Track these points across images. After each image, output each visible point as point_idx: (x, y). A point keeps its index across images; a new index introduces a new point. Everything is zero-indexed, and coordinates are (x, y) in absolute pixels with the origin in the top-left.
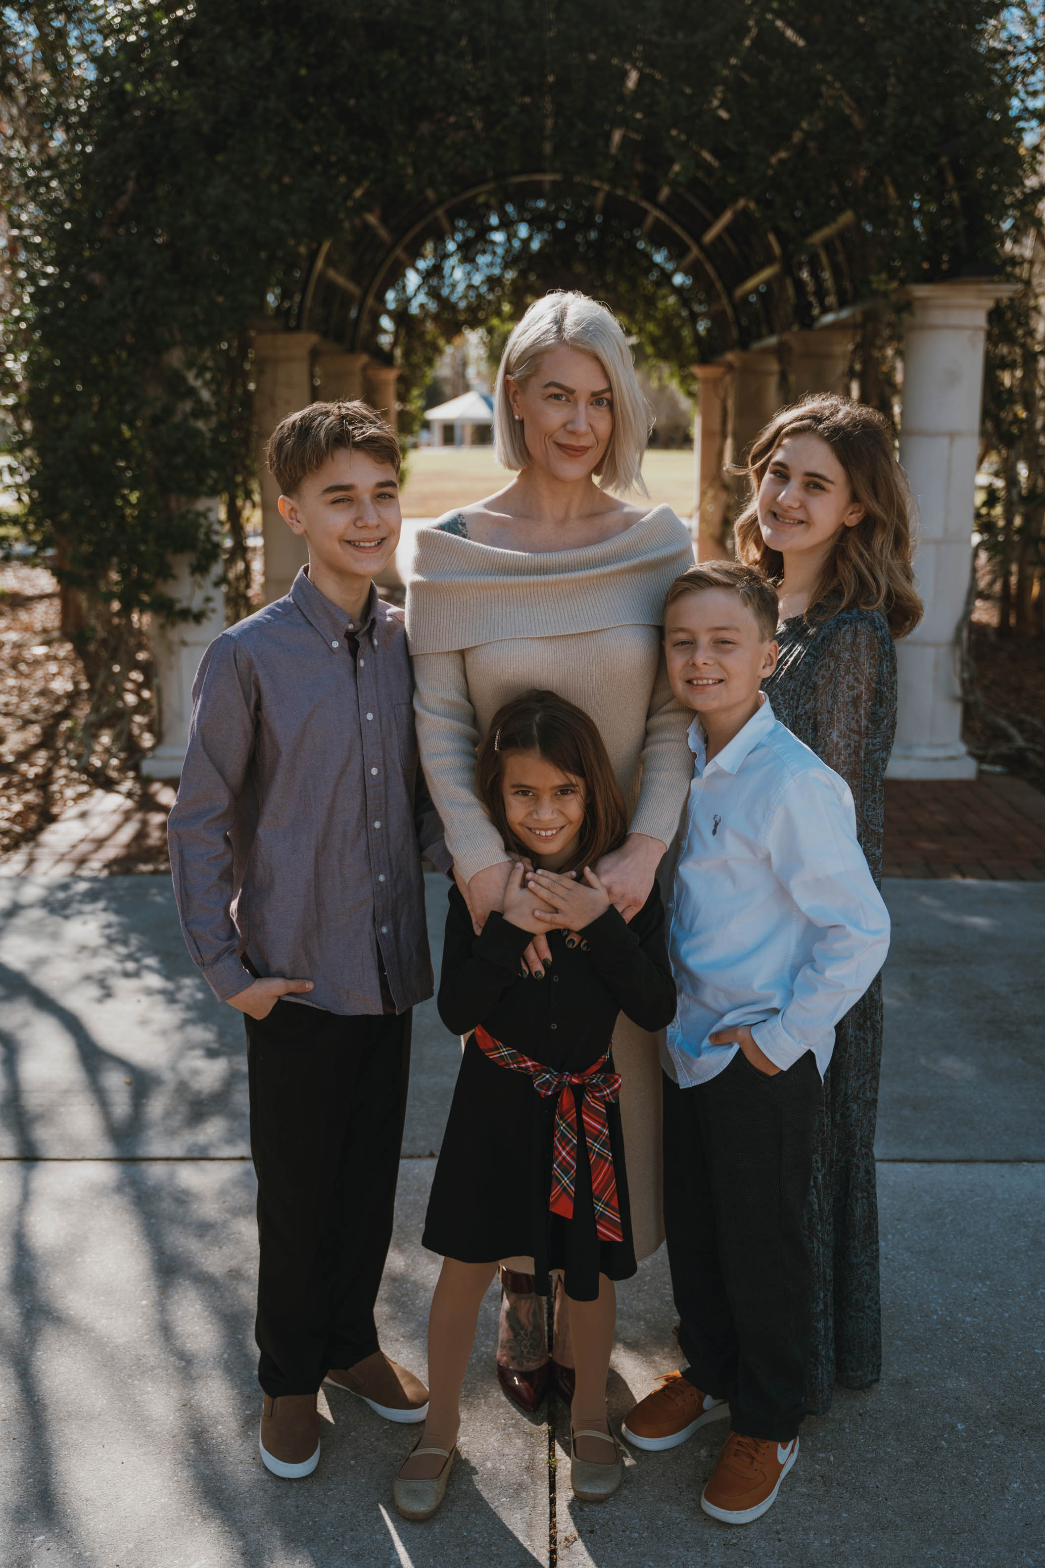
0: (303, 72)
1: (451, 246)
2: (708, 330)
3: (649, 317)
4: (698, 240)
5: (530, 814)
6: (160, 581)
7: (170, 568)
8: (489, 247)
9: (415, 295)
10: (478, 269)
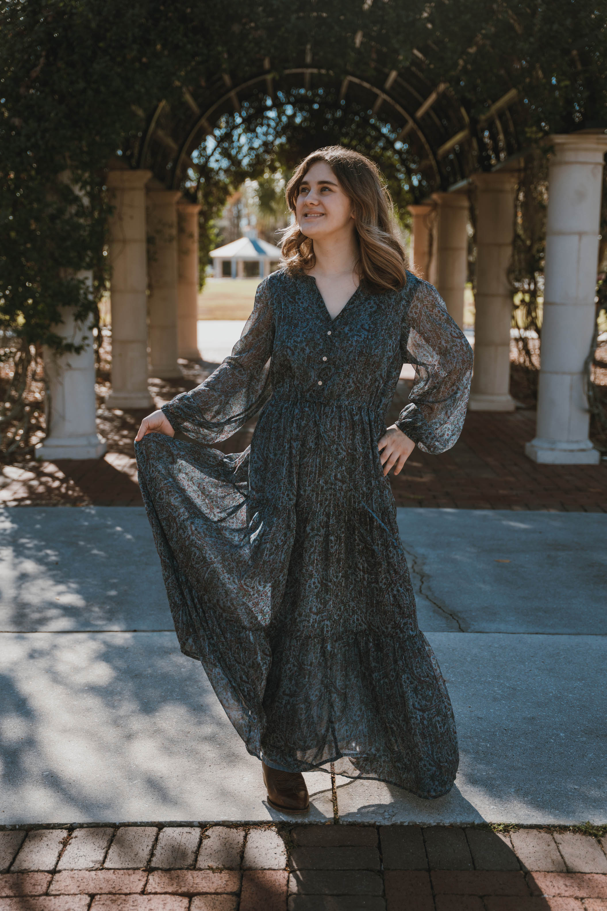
1: (239, 120)
2: (420, 182)
4: (412, 115)
6: (53, 324)
7: (60, 316)
8: (265, 122)
9: (212, 154)
10: (257, 137)
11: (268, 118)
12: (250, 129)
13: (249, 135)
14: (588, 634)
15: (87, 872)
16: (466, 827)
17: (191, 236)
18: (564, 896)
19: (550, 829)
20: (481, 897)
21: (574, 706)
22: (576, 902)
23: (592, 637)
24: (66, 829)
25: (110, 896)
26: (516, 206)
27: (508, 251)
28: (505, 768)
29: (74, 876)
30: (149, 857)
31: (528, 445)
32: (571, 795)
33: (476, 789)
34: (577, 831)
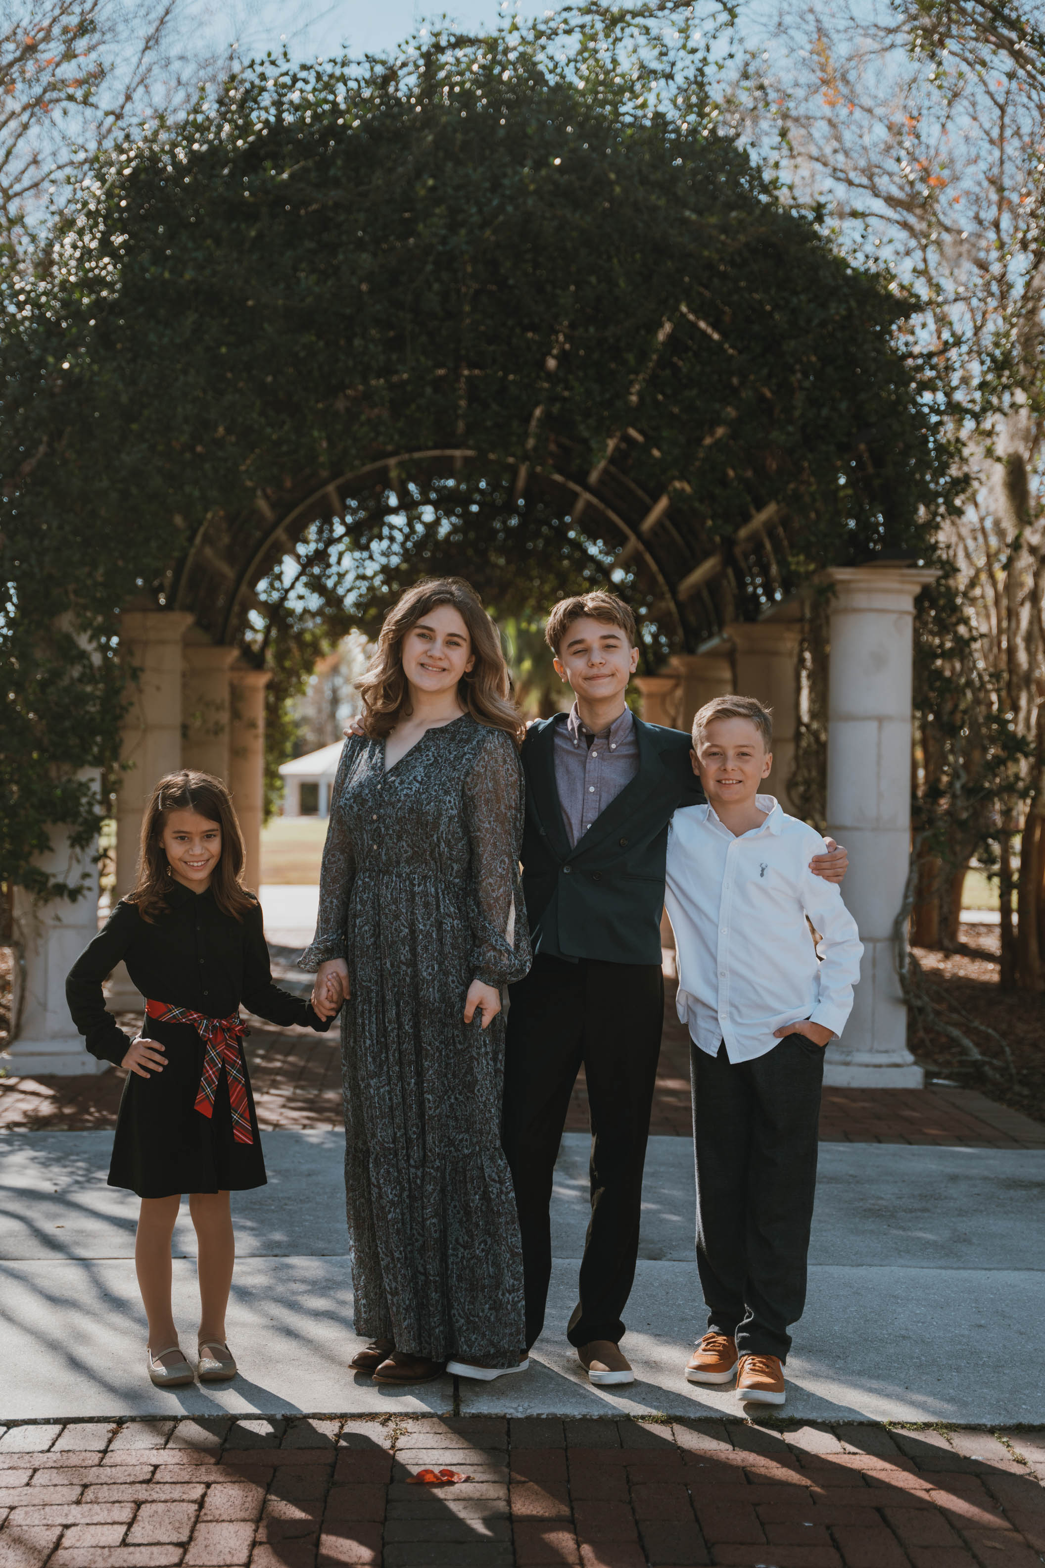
0: (224, 350)
1: (339, 530)
4: (635, 526)
5: (187, 851)
6: (36, 852)
7: (47, 839)
8: (386, 532)
9: (292, 586)
10: (371, 557)
11: (392, 527)
12: (359, 545)
13: (357, 555)
17: (253, 725)
24: (112, 1422)
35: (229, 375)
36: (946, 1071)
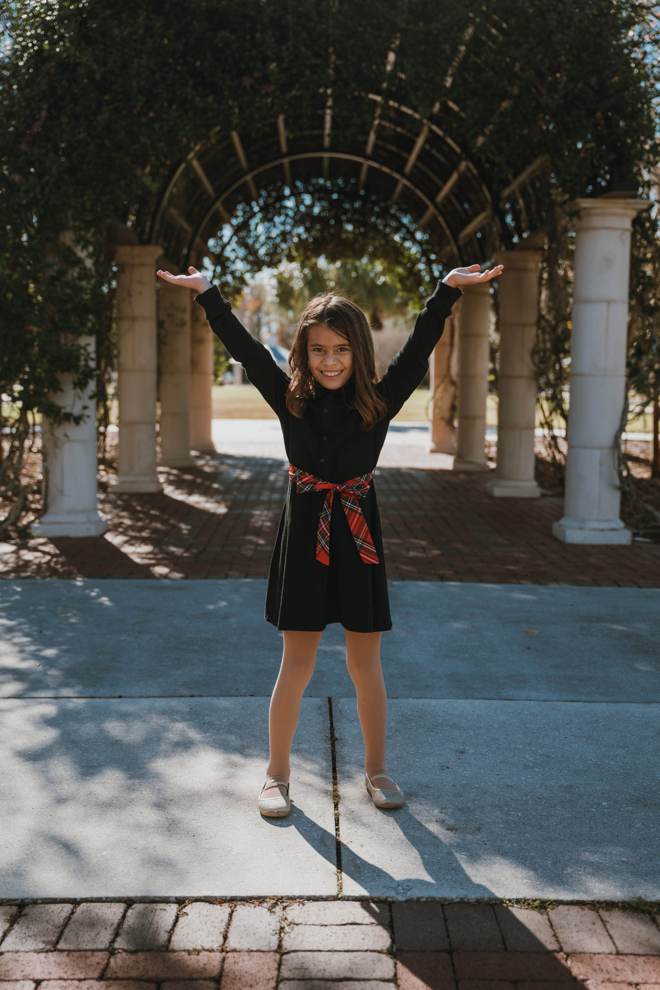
0: (166, 42)
1: (256, 208)
3: (398, 263)
4: (432, 199)
5: (322, 361)
6: (52, 392)
7: (59, 383)
8: (283, 211)
9: (229, 243)
10: (274, 226)
11: (286, 208)
12: (267, 219)
13: (267, 224)
14: (629, 702)
15: (35, 954)
16: (496, 904)
18: (615, 982)
19: (594, 906)
20: (514, 983)
21: (616, 774)
22: (630, 988)
23: (633, 704)
24: (16, 905)
25: (60, 982)
26: (540, 284)
27: (532, 331)
28: (540, 839)
29: (18, 959)
30: (112, 937)
31: (555, 525)
32: (618, 868)
33: (507, 862)
34: (627, 908)
35: (170, 60)
36: (642, 532)
